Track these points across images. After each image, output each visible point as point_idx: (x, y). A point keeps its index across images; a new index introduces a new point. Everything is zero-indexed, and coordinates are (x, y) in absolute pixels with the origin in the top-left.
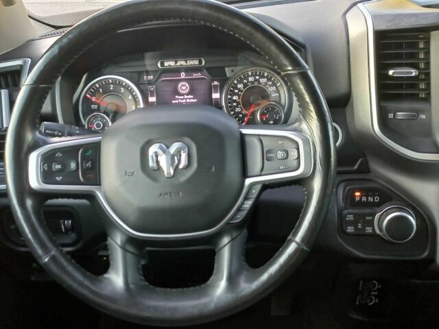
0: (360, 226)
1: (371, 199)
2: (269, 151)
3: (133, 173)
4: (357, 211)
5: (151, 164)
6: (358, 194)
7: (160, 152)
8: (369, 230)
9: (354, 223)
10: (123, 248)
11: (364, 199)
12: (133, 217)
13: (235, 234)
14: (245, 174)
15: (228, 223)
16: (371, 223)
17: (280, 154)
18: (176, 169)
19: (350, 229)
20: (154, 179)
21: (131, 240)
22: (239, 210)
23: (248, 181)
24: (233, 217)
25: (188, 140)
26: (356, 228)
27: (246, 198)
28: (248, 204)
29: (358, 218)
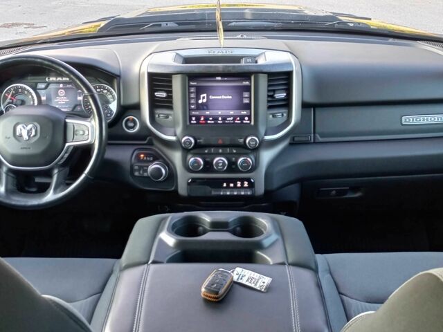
0: (141, 172)
1: (148, 159)
2: (77, 131)
3: (9, 138)
4: (140, 164)
5: (18, 134)
6: (142, 156)
7: (22, 128)
8: (145, 174)
9: (139, 170)
10: (7, 174)
11: (145, 158)
12: (9, 158)
13: (61, 169)
14: (65, 141)
15: (56, 164)
16: (146, 171)
17: (81, 133)
18: (29, 136)
19: (137, 174)
20: (19, 141)
21: (10, 170)
22: (62, 158)
23: (67, 145)
24: (59, 161)
25: (36, 124)
26: (140, 173)
27: (66, 153)
28: (66, 156)
29: (140, 168)
